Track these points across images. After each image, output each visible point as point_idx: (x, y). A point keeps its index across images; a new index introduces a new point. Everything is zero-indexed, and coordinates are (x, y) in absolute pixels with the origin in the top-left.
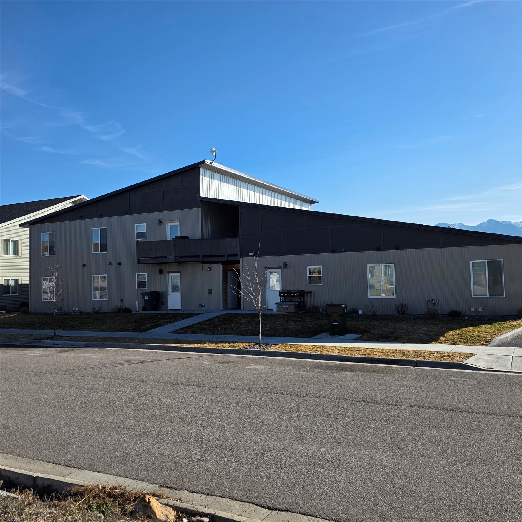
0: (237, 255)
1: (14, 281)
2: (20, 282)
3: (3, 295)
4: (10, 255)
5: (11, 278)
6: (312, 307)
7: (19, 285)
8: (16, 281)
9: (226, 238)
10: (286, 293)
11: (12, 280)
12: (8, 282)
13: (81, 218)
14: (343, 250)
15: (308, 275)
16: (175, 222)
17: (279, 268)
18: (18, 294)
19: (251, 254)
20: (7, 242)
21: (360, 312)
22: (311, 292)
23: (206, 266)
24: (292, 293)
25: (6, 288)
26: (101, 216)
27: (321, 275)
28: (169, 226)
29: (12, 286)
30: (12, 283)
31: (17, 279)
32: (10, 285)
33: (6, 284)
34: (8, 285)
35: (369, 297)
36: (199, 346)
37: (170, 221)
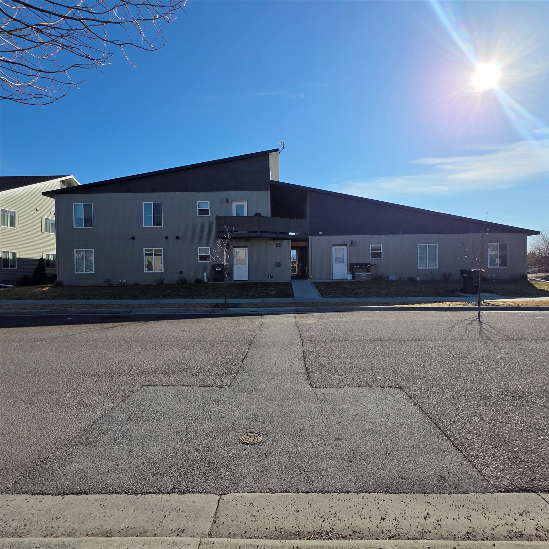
0: (307, 234)
1: (12, 254)
2: (18, 256)
3: (3, 268)
4: (8, 226)
5: (10, 251)
6: (378, 276)
7: (18, 258)
8: (14, 254)
9: (295, 218)
10: (358, 265)
11: (10, 253)
12: (6, 255)
13: (128, 191)
14: (400, 232)
15: (371, 252)
16: (242, 202)
17: (345, 245)
18: (17, 268)
19: (320, 233)
20: (4, 212)
21: (418, 279)
22: (375, 265)
23: (275, 242)
24: (364, 265)
25: (5, 262)
26: (154, 191)
27: (382, 251)
28: (234, 205)
29: (11, 260)
30: (10, 256)
31: (16, 253)
32: (9, 258)
33: (4, 257)
34: (6, 258)
35: (418, 268)
36: (418, 306)
37: (237, 201)
